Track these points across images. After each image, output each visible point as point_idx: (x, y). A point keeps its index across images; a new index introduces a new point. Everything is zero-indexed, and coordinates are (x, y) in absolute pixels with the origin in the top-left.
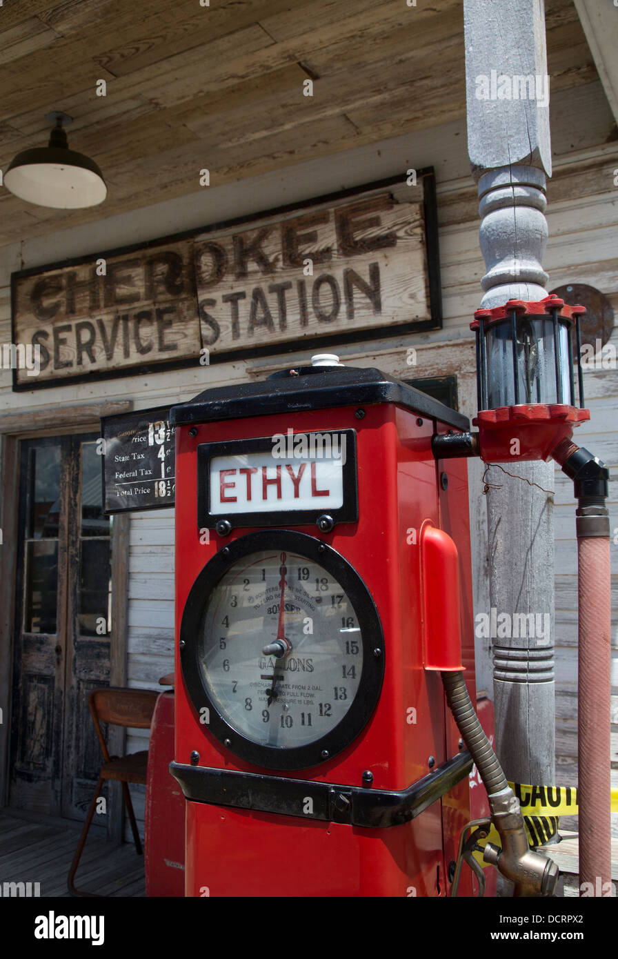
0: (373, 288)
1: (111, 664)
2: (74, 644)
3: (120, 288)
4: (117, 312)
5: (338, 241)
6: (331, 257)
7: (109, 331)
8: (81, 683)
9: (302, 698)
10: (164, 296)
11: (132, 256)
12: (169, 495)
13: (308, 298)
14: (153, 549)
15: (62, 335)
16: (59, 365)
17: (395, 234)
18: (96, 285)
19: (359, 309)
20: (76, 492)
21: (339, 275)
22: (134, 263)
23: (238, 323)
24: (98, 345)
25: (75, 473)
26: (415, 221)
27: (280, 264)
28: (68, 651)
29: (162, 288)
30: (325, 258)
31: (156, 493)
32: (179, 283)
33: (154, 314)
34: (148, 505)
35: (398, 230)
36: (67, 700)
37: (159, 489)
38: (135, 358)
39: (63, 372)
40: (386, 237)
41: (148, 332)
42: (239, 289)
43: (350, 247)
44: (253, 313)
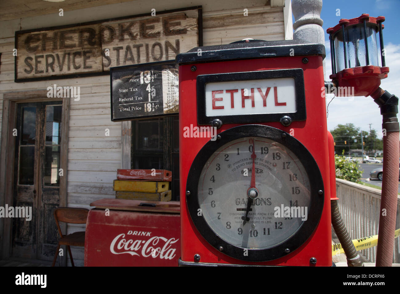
0: (177, 49)
1: (59, 197)
2: (42, 189)
3: (67, 41)
4: (65, 51)
5: (163, 30)
6: (160, 36)
7: (61, 59)
8: (46, 205)
9: (264, 220)
10: (87, 46)
11: (73, 28)
12: (153, 111)
13: (150, 51)
14: (79, 150)
15: (39, 59)
16: (37, 72)
17: (186, 29)
18: (56, 40)
19: (171, 57)
20: (43, 126)
21: (163, 43)
22: (74, 32)
23: (119, 59)
24: (56, 64)
25: (43, 118)
26: (195, 25)
27: (138, 37)
28: (39, 192)
29: (86, 43)
30: (157, 36)
31: (145, 110)
32: (94, 41)
33: (82, 53)
34: (140, 116)
35: (188, 28)
36: (39, 212)
37: (147, 107)
38: (73, 71)
39: (39, 75)
40: (183, 30)
41: (79, 60)
42: (120, 45)
43: (168, 32)
44: (126, 55)
